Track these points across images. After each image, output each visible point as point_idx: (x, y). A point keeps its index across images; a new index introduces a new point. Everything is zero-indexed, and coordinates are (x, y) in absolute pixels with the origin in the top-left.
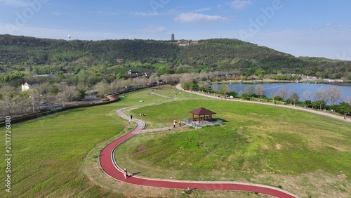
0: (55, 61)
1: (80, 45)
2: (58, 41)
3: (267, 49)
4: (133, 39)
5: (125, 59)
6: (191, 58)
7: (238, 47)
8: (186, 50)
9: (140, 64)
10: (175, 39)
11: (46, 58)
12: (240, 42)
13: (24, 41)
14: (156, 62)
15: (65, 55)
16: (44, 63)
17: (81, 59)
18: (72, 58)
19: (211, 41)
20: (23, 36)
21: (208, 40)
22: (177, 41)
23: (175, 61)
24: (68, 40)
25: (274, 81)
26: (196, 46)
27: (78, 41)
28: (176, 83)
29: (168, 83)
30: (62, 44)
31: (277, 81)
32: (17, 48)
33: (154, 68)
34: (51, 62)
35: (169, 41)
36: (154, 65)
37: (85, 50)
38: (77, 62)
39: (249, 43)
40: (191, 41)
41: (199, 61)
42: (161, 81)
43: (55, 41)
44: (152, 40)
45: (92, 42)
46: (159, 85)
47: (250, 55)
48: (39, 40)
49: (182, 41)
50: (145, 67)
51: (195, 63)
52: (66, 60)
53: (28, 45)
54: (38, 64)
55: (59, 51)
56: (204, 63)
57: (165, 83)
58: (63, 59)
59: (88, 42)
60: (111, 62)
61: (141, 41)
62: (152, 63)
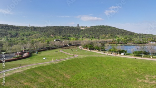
0: (21, 36)
1: (34, 29)
2: (24, 27)
3: (123, 30)
4: (59, 26)
5: (55, 35)
6: (87, 35)
7: (109, 29)
8: (84, 31)
9: (62, 37)
10: (79, 26)
11: (17, 35)
12: (110, 27)
13: (7, 27)
14: (70, 36)
15: (26, 33)
16: (15, 37)
17: (33, 35)
18: (30, 35)
19: (96, 26)
20: (7, 25)
21: (95, 26)
22: (80, 27)
23: (79, 36)
24: (29, 26)
25: (134, 44)
26: (89, 29)
27: (34, 27)
28: (79, 45)
29: (74, 45)
30: (26, 28)
31: (135, 44)
32: (3, 30)
33: (68, 39)
34: (19, 36)
35: (76, 27)
36: (68, 38)
37: (36, 31)
38: (31, 36)
39: (114, 28)
40: (87, 27)
41: (90, 36)
42: (70, 44)
43: (22, 27)
44: (68, 27)
45: (40, 27)
46: (69, 46)
47: (115, 33)
48: (15, 26)
49: (82, 27)
50: (64, 38)
51: (88, 37)
52: (27, 35)
53: (9, 29)
54: (12, 37)
55: (24, 32)
56: (93, 37)
57: (72, 45)
58: (25, 35)
59: (38, 27)
60: (48, 36)
61: (63, 27)
62: (68, 37)
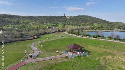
0: (21, 23)
1: (31, 18)
2: (23, 16)
3: (99, 19)
4: (50, 16)
5: (47, 23)
6: (71, 22)
7: (88, 18)
8: (69, 19)
9: (52, 24)
10: (65, 16)
11: (18, 22)
12: (89, 17)
13: (11, 16)
14: (58, 24)
15: (25, 21)
16: (17, 24)
17: (31, 23)
18: (28, 22)
19: (78, 16)
20: (11, 15)
21: (77, 16)
22: (66, 16)
23: (65, 24)
24: (27, 16)
25: (103, 30)
26: (73, 18)
27: (30, 16)
28: (65, 31)
29: (61, 31)
30: (25, 17)
32: (8, 19)
33: (57, 26)
34: (20, 24)
35: (63, 16)
36: (57, 25)
37: (33, 20)
38: (29, 24)
39: (93, 17)
40: (71, 16)
41: (74, 23)
42: (59, 30)
43: (22, 16)
44: (57, 16)
45: (35, 17)
46: (58, 32)
47: (93, 21)
48: (16, 16)
49: (68, 16)
50: (54, 26)
51: (72, 24)
52: (26, 23)
53: (12, 18)
54: (15, 24)
55: (23, 20)
56: (76, 24)
57: (60, 31)
58: (24, 23)
59: (34, 17)
60: (42, 23)
61: (53, 17)
62: (57, 24)
